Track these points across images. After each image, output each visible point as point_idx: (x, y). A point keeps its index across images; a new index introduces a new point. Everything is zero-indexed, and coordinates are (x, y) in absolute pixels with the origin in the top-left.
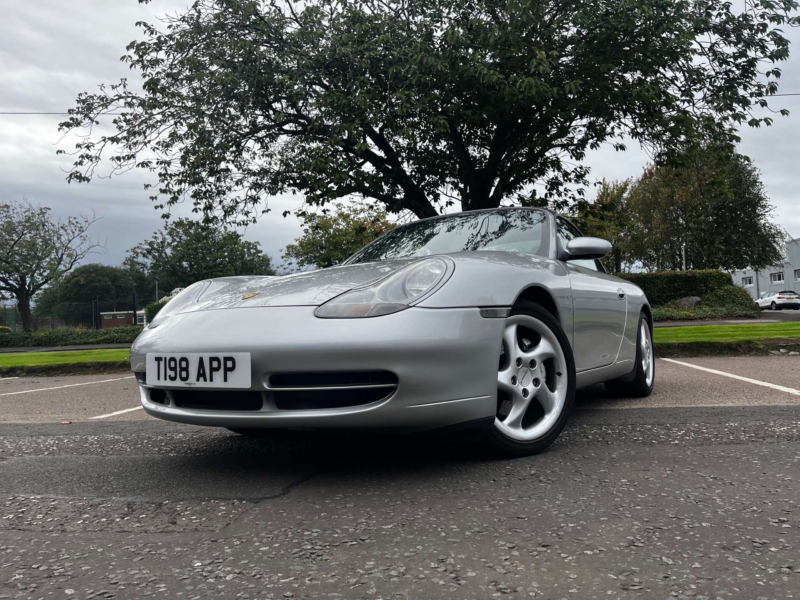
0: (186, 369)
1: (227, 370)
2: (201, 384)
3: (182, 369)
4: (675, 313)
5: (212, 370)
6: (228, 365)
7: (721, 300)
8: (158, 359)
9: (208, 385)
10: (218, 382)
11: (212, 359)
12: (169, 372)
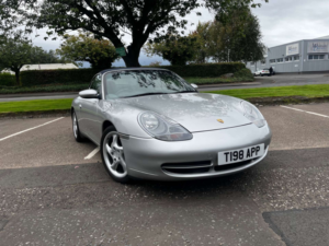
0: (243, 154)
1: (257, 151)
2: (248, 158)
3: (240, 155)
4: (223, 80)
5: (252, 152)
7: (241, 75)
8: (226, 154)
9: (251, 158)
11: (252, 148)
12: (233, 157)
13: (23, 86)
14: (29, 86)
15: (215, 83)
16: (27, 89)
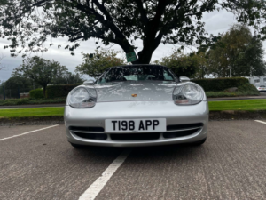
0: (133, 125)
1: (154, 125)
2: (142, 131)
3: (130, 125)
4: (228, 94)
5: (147, 125)
6: (155, 123)
8: (114, 122)
9: (145, 131)
10: (150, 129)
11: (147, 121)
12: (122, 127)
13: (48, 98)
14: (53, 98)
15: (219, 96)
16: (51, 100)
